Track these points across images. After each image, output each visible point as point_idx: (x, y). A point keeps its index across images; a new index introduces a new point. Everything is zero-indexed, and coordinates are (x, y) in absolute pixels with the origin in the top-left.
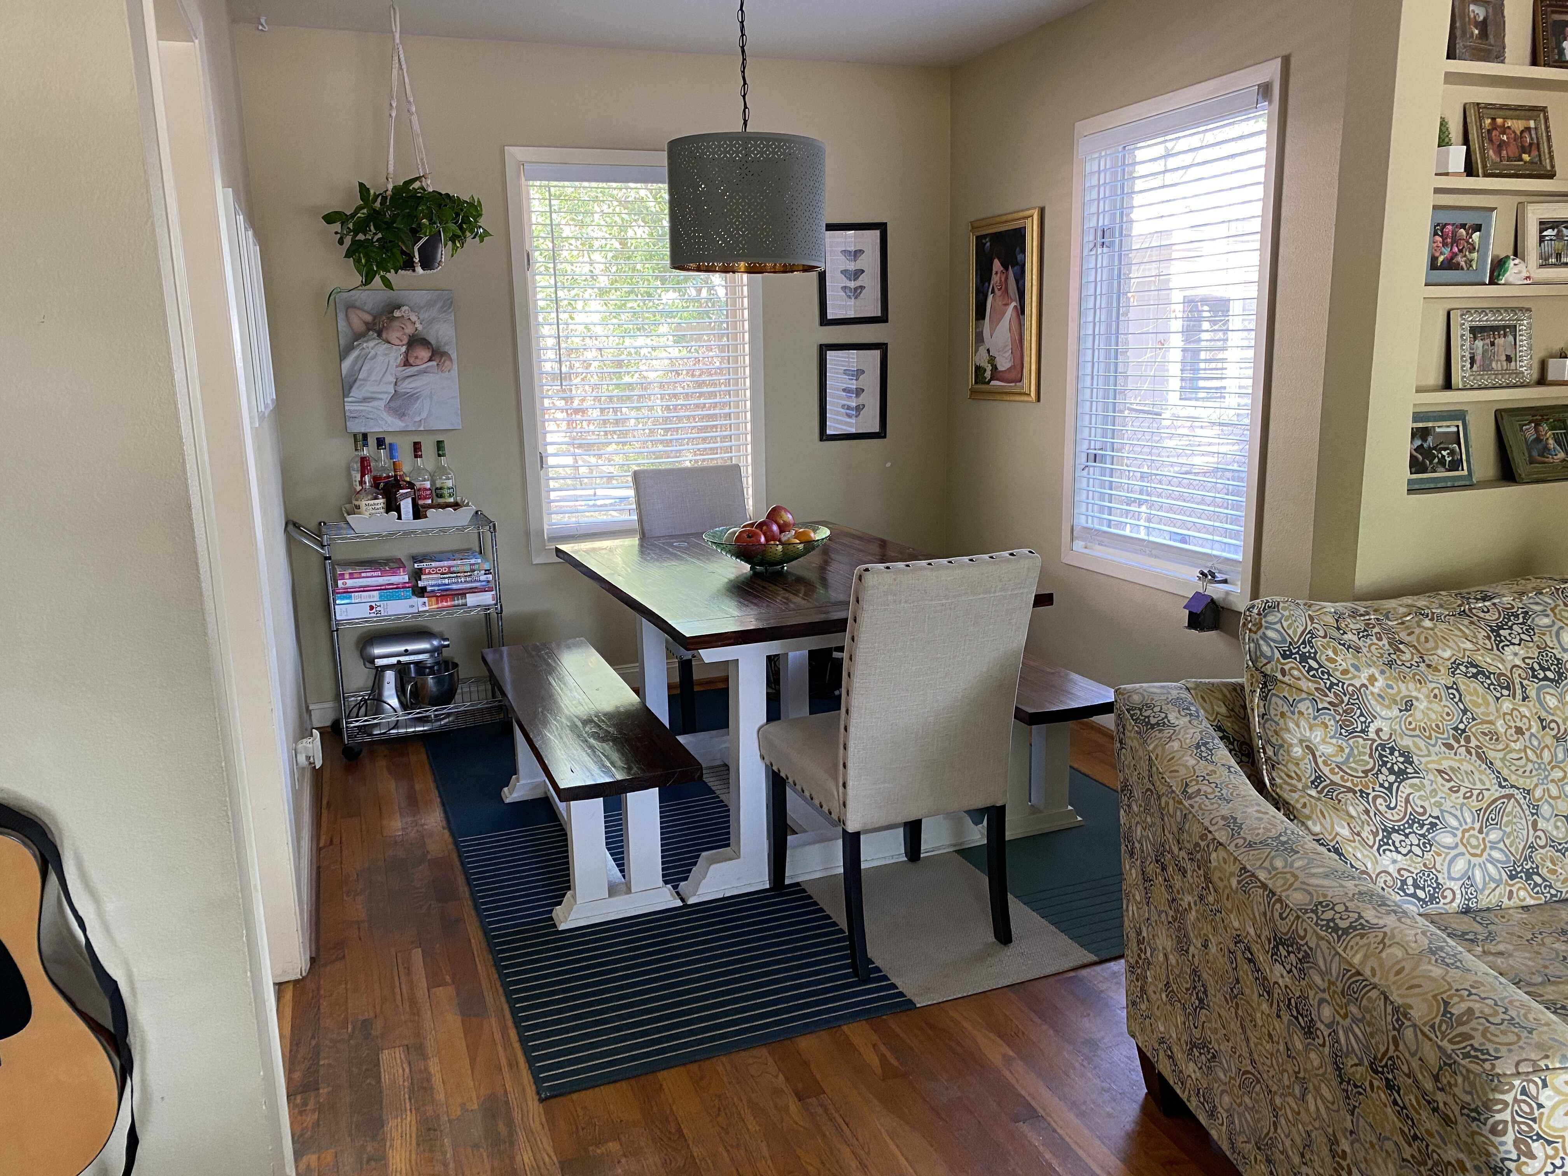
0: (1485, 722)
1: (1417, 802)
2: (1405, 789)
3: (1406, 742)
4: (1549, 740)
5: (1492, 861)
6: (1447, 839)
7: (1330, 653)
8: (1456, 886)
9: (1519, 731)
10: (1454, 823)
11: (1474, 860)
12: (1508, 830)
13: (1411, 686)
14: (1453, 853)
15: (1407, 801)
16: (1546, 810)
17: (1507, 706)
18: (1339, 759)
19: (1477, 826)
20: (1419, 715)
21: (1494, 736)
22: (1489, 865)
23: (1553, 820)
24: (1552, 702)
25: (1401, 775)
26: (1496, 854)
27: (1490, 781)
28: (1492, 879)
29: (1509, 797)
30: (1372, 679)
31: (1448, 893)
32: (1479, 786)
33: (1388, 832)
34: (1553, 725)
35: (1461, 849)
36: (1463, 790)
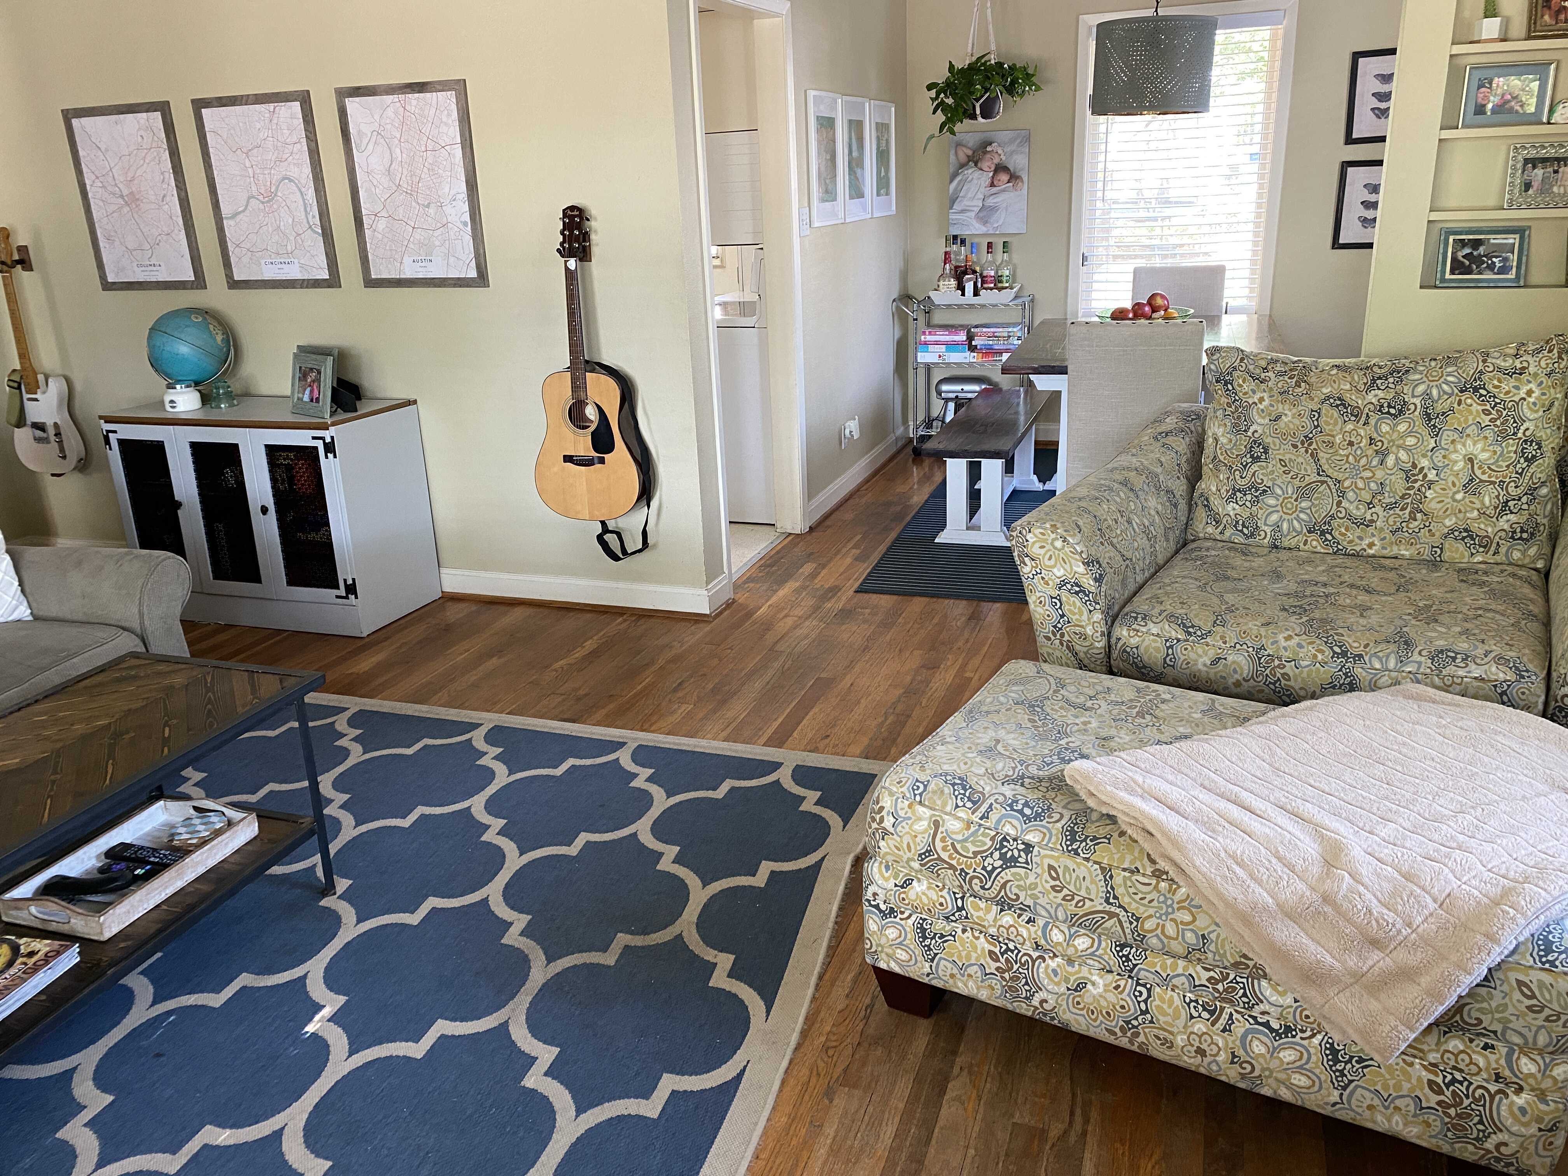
0: (1328, 435)
1: (1260, 476)
2: (1255, 467)
3: (1269, 440)
4: (1370, 452)
5: (1298, 519)
6: (1272, 501)
7: (1241, 381)
8: (1268, 530)
9: (1351, 444)
10: (1279, 492)
11: (1284, 516)
12: (1316, 502)
13: (1287, 406)
14: (1271, 509)
15: (1254, 474)
16: (1351, 495)
17: (1350, 427)
18: (1228, 447)
19: (1295, 496)
20: (1282, 425)
21: (1331, 444)
22: (1295, 522)
23: (1356, 503)
24: (1385, 428)
25: (1256, 459)
26: (1302, 516)
27: (1311, 469)
28: (1294, 530)
29: (1323, 482)
30: (1261, 400)
31: (1262, 533)
32: (1303, 472)
33: (1235, 491)
34: (1380, 444)
35: (1279, 508)
36: (1292, 473)
